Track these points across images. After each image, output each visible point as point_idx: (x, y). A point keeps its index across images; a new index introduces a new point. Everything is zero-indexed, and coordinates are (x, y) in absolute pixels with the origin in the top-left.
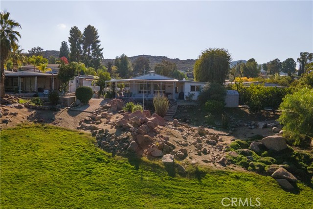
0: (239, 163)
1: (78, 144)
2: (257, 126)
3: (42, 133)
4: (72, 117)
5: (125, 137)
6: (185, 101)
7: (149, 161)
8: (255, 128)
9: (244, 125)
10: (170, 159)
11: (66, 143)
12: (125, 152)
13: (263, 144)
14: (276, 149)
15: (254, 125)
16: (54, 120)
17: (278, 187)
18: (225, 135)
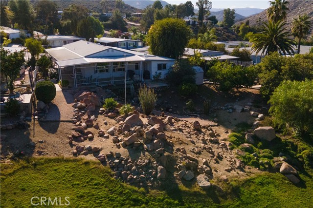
0: (250, 163)
1: (95, 182)
2: (234, 110)
3: (36, 175)
4: (53, 135)
5: (146, 161)
6: (153, 81)
7: (187, 189)
8: (233, 111)
9: (222, 109)
10: (206, 182)
11: (78, 184)
12: (158, 183)
13: (255, 135)
14: (268, 140)
15: (231, 108)
16: (34, 147)
17: (291, 184)
18: (215, 126)
